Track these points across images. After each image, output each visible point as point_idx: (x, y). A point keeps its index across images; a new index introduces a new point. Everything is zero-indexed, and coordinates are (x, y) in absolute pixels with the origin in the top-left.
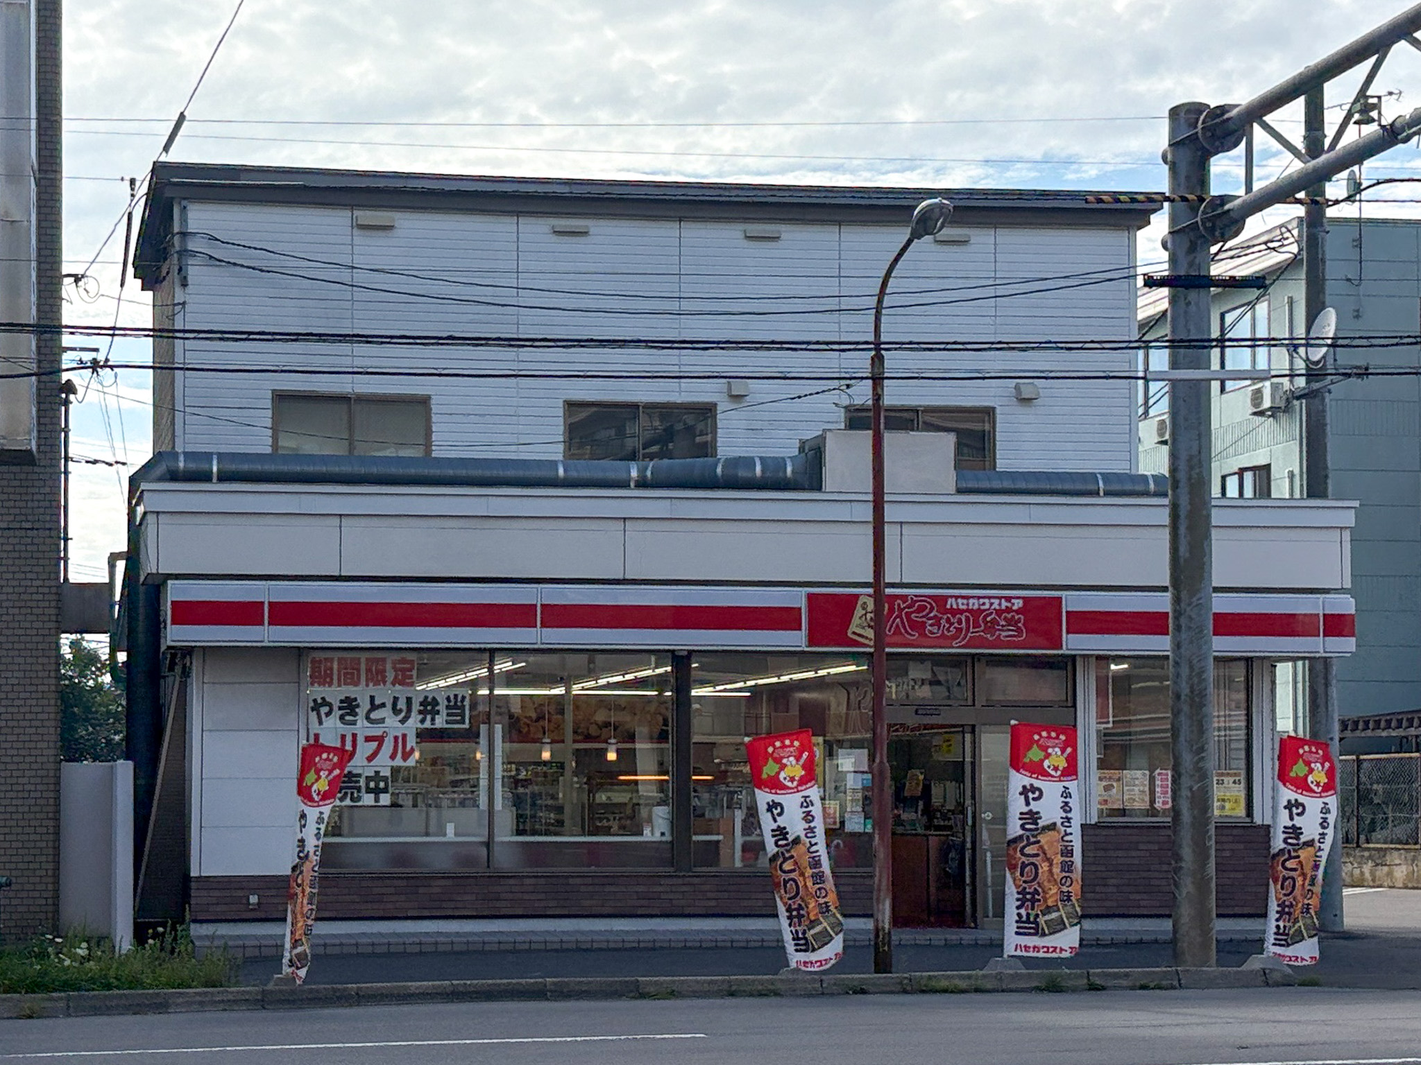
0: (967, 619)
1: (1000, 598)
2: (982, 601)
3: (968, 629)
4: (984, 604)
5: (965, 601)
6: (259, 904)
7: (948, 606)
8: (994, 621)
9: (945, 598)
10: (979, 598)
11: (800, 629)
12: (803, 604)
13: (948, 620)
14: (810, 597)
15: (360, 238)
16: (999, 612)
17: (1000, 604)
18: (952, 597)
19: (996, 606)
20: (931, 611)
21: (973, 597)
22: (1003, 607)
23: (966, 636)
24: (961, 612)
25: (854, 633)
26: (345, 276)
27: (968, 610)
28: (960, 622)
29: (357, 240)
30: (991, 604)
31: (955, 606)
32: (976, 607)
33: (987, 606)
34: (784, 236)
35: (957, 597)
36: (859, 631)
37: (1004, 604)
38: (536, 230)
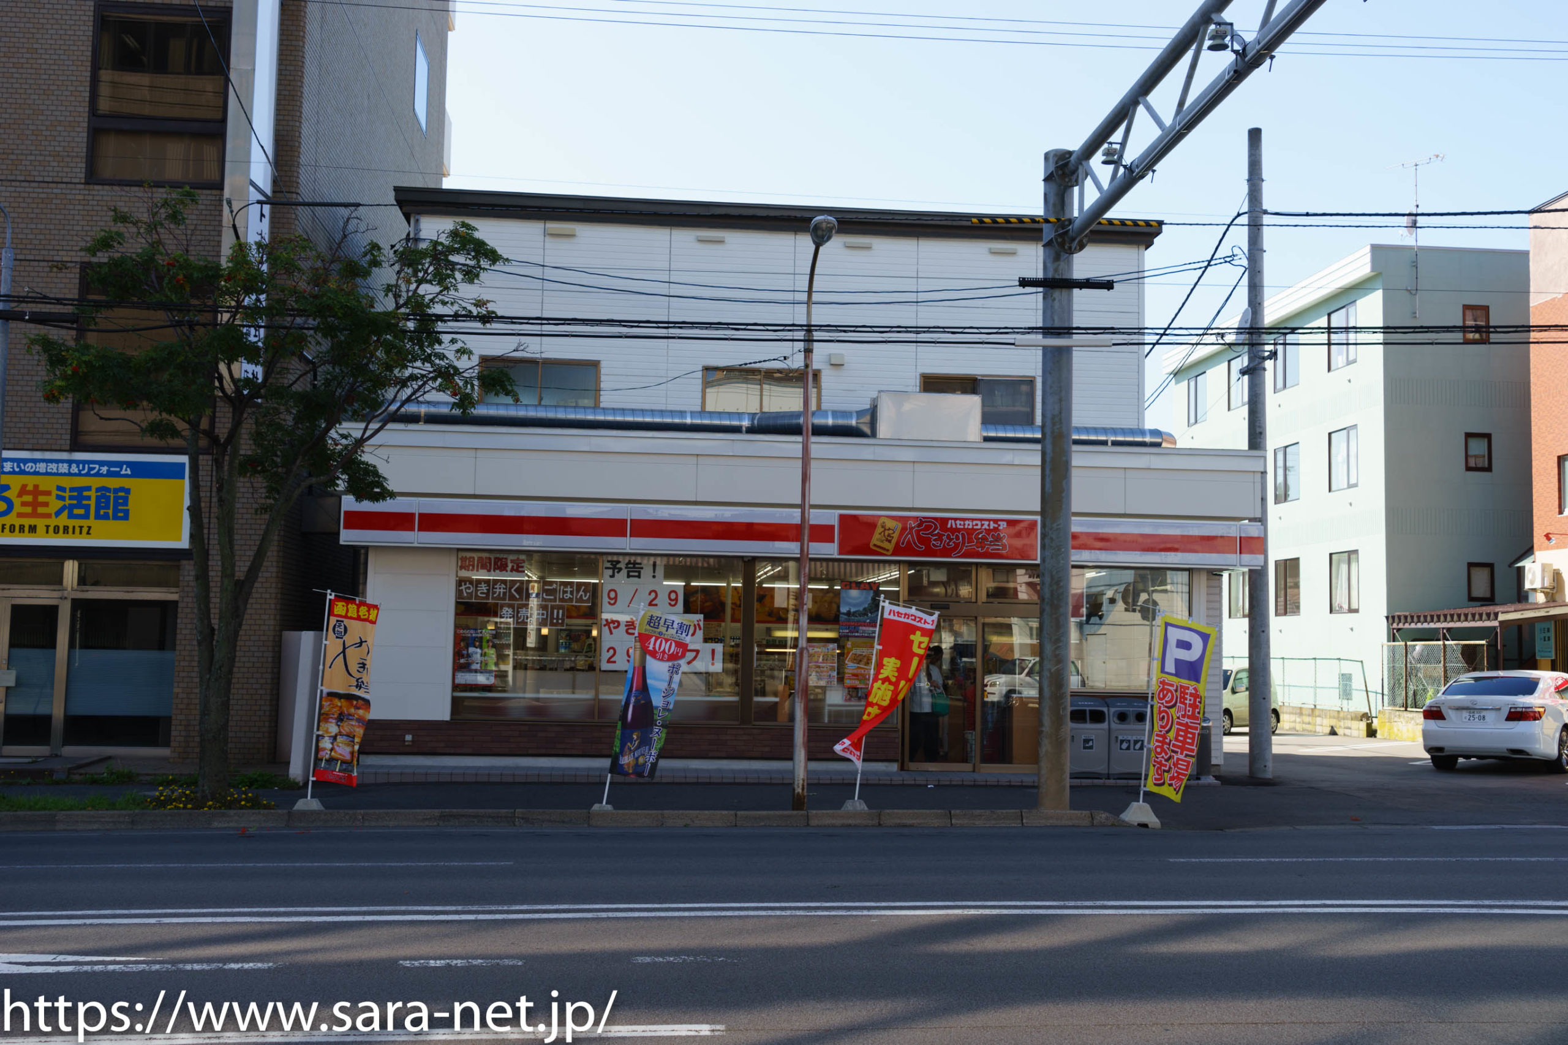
0: (963, 534)
1: (989, 520)
2: (975, 523)
3: (964, 543)
4: (977, 525)
5: (962, 523)
6: (412, 741)
7: (949, 526)
8: (984, 539)
9: (946, 520)
10: (973, 520)
11: (834, 542)
12: (835, 522)
13: (948, 537)
14: (842, 517)
15: (550, 243)
16: (988, 531)
17: (989, 525)
18: (952, 519)
19: (986, 526)
20: (936, 529)
21: (968, 519)
22: (991, 527)
23: (962, 549)
24: (959, 530)
25: (875, 545)
26: (537, 272)
27: (964, 529)
28: (957, 538)
29: (547, 245)
30: (982, 525)
31: (954, 526)
32: (970, 527)
33: (979, 527)
34: (874, 246)
35: (955, 519)
36: (879, 543)
37: (992, 525)
38: (684, 238)
